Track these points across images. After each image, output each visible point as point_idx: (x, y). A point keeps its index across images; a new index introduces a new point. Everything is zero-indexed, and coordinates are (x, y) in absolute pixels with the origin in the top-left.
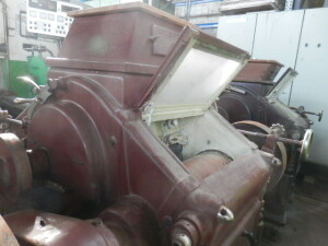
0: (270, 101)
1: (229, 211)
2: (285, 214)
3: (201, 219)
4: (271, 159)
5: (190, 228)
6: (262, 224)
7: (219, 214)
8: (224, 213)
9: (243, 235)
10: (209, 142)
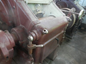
0: (75, 3)
1: (46, 30)
2: (73, 36)
3: (38, 32)
4: (69, 19)
5: (34, 35)
6: (64, 37)
7: (43, 31)
8: (45, 31)
9: (55, 39)
10: (51, 13)
